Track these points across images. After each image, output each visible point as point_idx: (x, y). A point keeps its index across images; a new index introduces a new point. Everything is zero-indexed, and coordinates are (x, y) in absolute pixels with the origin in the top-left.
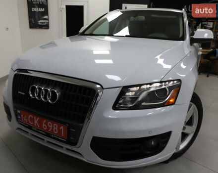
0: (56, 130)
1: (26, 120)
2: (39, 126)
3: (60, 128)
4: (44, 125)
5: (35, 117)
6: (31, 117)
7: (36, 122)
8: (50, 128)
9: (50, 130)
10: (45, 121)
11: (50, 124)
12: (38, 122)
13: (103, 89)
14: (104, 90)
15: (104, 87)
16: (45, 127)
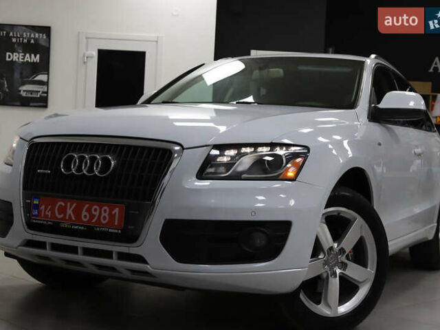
0: (105, 218)
1: (49, 214)
2: (74, 219)
3: (113, 212)
4: (84, 213)
5: (69, 204)
6: (60, 205)
7: (69, 212)
8: (95, 216)
9: (94, 221)
10: (87, 206)
11: (95, 210)
12: (73, 211)
13: (183, 148)
14: (185, 151)
15: (184, 147)
16: (85, 216)
